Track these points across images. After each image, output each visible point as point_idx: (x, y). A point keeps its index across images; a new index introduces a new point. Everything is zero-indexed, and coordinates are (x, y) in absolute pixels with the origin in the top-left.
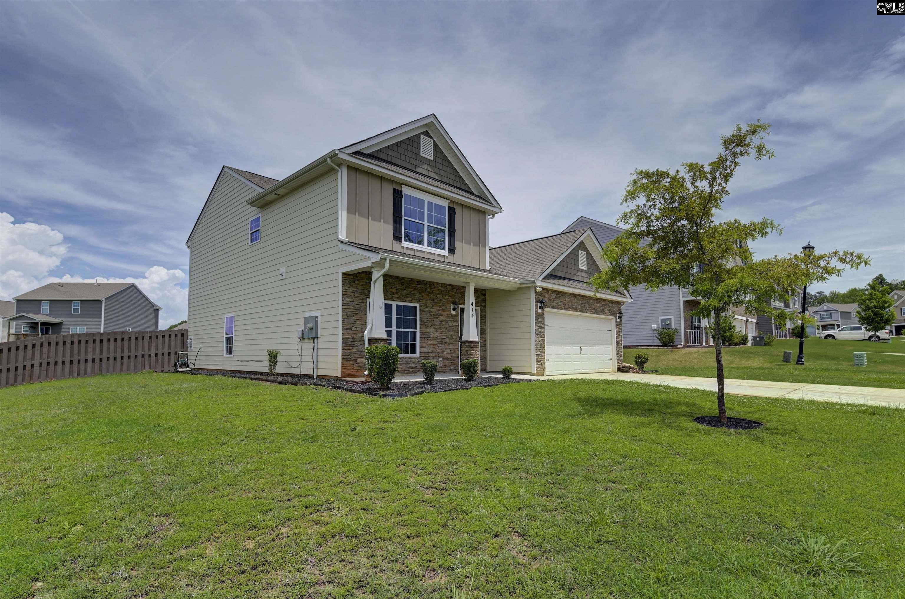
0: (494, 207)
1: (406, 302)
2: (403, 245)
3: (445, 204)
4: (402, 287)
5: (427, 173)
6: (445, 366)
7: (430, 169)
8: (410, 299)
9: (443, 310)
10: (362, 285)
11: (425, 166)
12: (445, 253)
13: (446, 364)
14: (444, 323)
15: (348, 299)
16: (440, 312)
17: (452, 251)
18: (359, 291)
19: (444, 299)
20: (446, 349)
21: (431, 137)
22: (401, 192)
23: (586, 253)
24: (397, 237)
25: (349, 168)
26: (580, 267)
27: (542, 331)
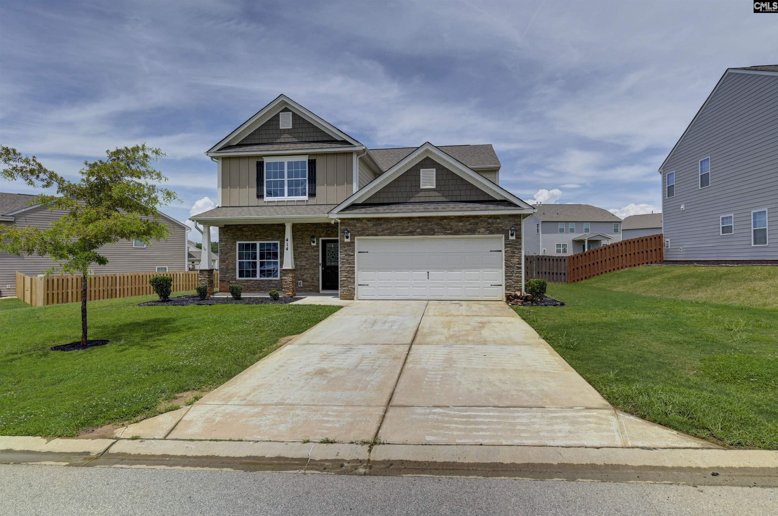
0: (355, 146)
1: (267, 240)
2: (265, 200)
3: (305, 159)
4: (264, 230)
5: (286, 140)
6: (304, 287)
7: (290, 136)
8: (271, 238)
9: (303, 243)
10: (233, 233)
11: (285, 136)
12: (306, 198)
13: (306, 285)
14: (303, 254)
15: (223, 243)
16: (299, 245)
17: (312, 195)
18: (231, 237)
19: (303, 234)
20: (306, 274)
21: (290, 111)
22: (263, 162)
23: (435, 169)
24: (260, 196)
25: (224, 158)
26: (422, 187)
27: (350, 259)
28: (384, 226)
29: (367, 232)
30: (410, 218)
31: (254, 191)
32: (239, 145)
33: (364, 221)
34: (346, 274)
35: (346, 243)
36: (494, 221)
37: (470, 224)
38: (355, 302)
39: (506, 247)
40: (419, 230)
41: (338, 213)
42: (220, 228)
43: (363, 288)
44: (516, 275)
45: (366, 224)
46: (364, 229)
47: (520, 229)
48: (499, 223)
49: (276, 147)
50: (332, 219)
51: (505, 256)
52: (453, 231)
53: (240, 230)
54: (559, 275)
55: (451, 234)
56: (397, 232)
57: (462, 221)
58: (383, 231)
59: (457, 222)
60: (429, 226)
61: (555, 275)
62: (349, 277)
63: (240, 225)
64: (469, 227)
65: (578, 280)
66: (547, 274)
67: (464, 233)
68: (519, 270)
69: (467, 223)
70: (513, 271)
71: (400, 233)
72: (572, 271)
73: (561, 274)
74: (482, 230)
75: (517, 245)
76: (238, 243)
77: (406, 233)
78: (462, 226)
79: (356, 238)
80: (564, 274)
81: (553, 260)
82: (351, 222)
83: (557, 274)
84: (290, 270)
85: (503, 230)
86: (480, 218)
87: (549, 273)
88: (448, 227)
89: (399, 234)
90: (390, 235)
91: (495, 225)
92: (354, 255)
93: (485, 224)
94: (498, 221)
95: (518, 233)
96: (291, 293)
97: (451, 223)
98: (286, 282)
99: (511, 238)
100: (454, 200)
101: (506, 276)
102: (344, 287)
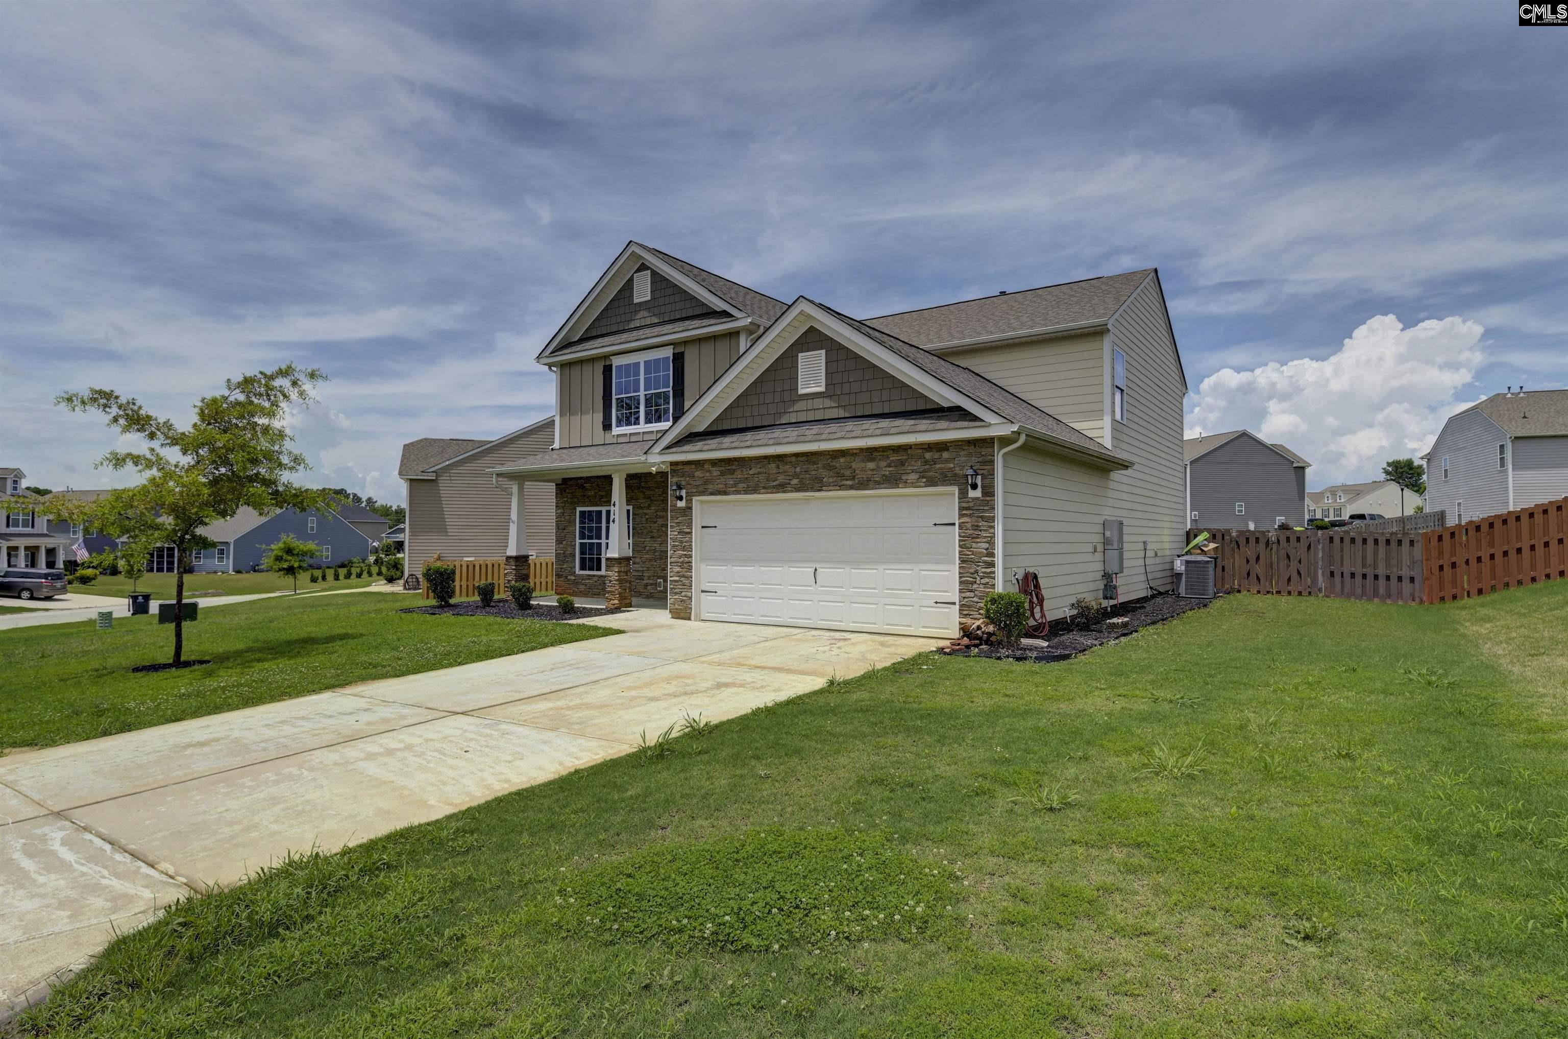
0: (738, 319)
2: (613, 433)
3: (670, 352)
5: (644, 322)
7: (648, 315)
10: (572, 493)
11: (641, 314)
12: (669, 425)
15: (560, 511)
18: (570, 500)
21: (648, 268)
22: (611, 365)
23: (823, 352)
24: (607, 427)
25: (563, 366)
26: (801, 391)
27: (684, 540)
28: (739, 475)
29: (711, 487)
30: (780, 458)
31: (599, 417)
32: (582, 340)
33: (706, 466)
34: (678, 569)
35: (680, 508)
36: (937, 455)
37: (889, 466)
38: (692, 624)
39: (961, 516)
40: (795, 481)
41: (661, 453)
42: (557, 485)
43: (710, 597)
44: (983, 581)
45: (709, 471)
46: (706, 482)
47: (992, 473)
48: (947, 461)
49: (625, 336)
50: (653, 465)
51: (960, 536)
52: (856, 481)
53: (582, 487)
54: (1394, 581)
55: (851, 487)
56: (757, 486)
57: (872, 460)
58: (735, 485)
59: (863, 461)
60: (813, 473)
61: (1382, 582)
62: (684, 576)
63: (581, 478)
64: (887, 471)
65: (1455, 597)
66: (1358, 578)
67: (878, 484)
68: (988, 570)
69: (884, 464)
70: (976, 572)
71: (764, 488)
72: (1436, 570)
73: (1400, 579)
74: (913, 477)
75: (984, 511)
76: (579, 509)
77: (773, 487)
78: (872, 470)
79: (694, 499)
80: (1412, 579)
81: (1376, 541)
82: (687, 468)
83: (1388, 578)
84: (615, 559)
85: (956, 475)
86: (909, 451)
87: (1364, 576)
88: (848, 473)
89: (762, 491)
90: (746, 492)
91: (938, 466)
92: (690, 533)
93: (917, 465)
94: (945, 455)
95: (987, 481)
96: (616, 602)
97: (854, 465)
98: (611, 581)
99: (972, 494)
100: (859, 414)
101: (961, 583)
102: (676, 593)
